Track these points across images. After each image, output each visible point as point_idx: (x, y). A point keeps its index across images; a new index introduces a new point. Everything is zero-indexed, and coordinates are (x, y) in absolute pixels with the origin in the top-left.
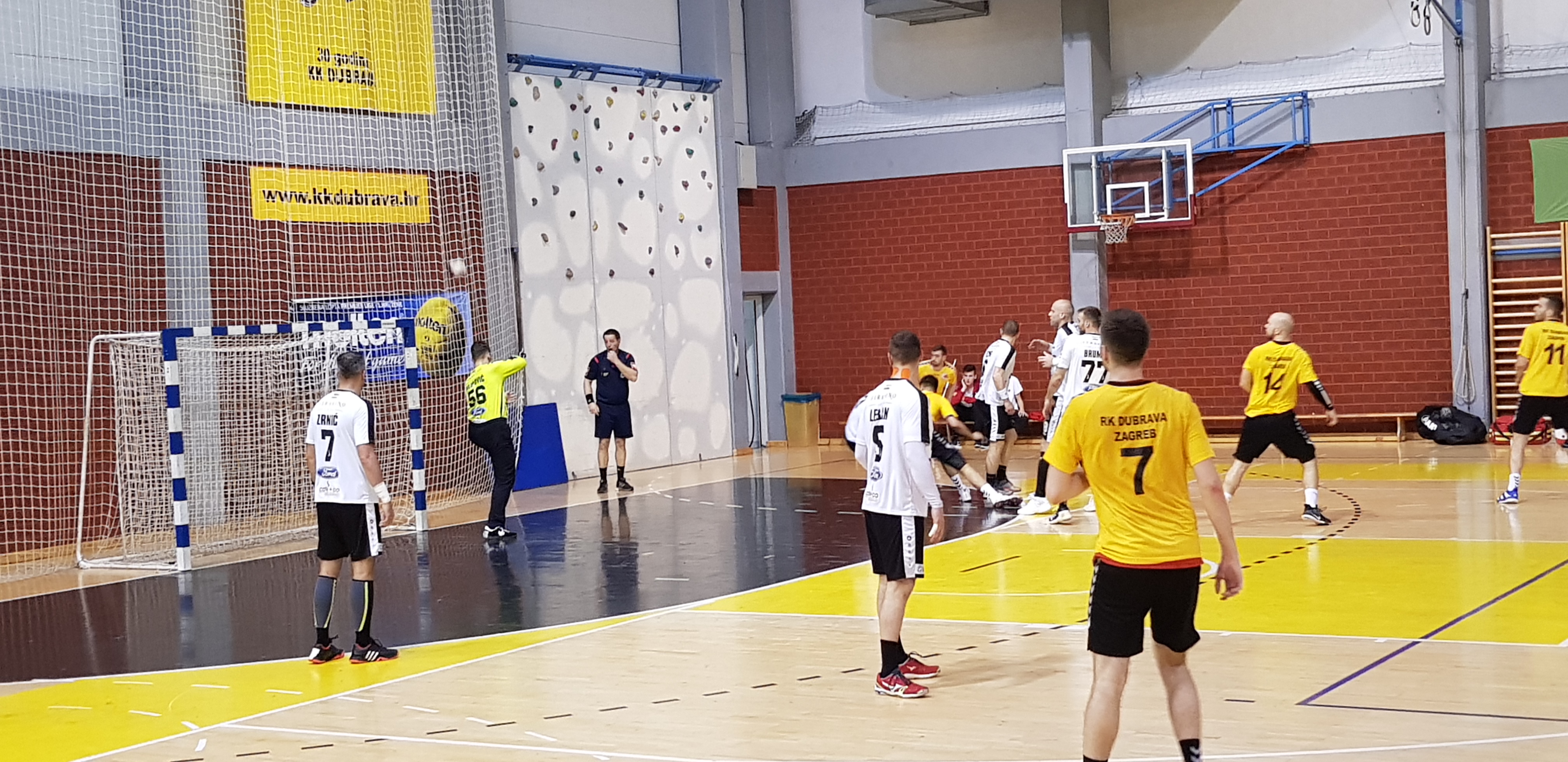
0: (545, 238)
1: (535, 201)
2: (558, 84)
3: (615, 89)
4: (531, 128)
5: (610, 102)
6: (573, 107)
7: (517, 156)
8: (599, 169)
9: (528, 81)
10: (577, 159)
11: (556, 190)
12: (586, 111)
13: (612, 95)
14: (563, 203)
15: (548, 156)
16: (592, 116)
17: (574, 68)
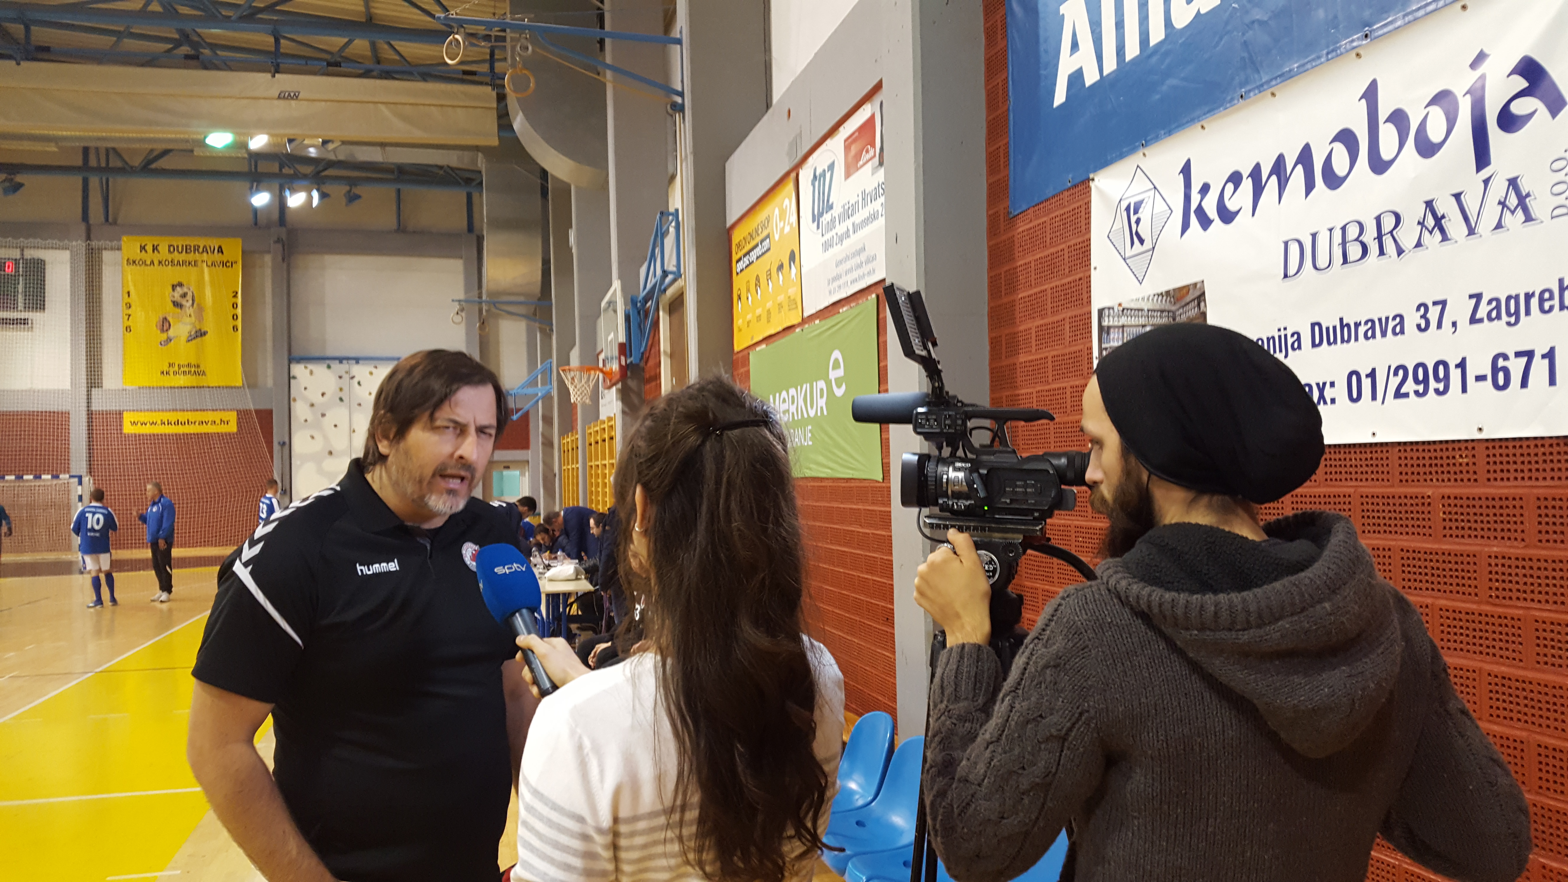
0: (313, 437)
1: (306, 421)
2: (329, 367)
3: (376, 367)
4: (305, 388)
5: (371, 373)
6: (340, 377)
7: (295, 400)
8: (360, 405)
9: (306, 367)
10: (341, 399)
11: (323, 415)
12: (353, 378)
13: (374, 370)
14: (328, 422)
15: (317, 399)
16: (356, 381)
17: (341, 360)
